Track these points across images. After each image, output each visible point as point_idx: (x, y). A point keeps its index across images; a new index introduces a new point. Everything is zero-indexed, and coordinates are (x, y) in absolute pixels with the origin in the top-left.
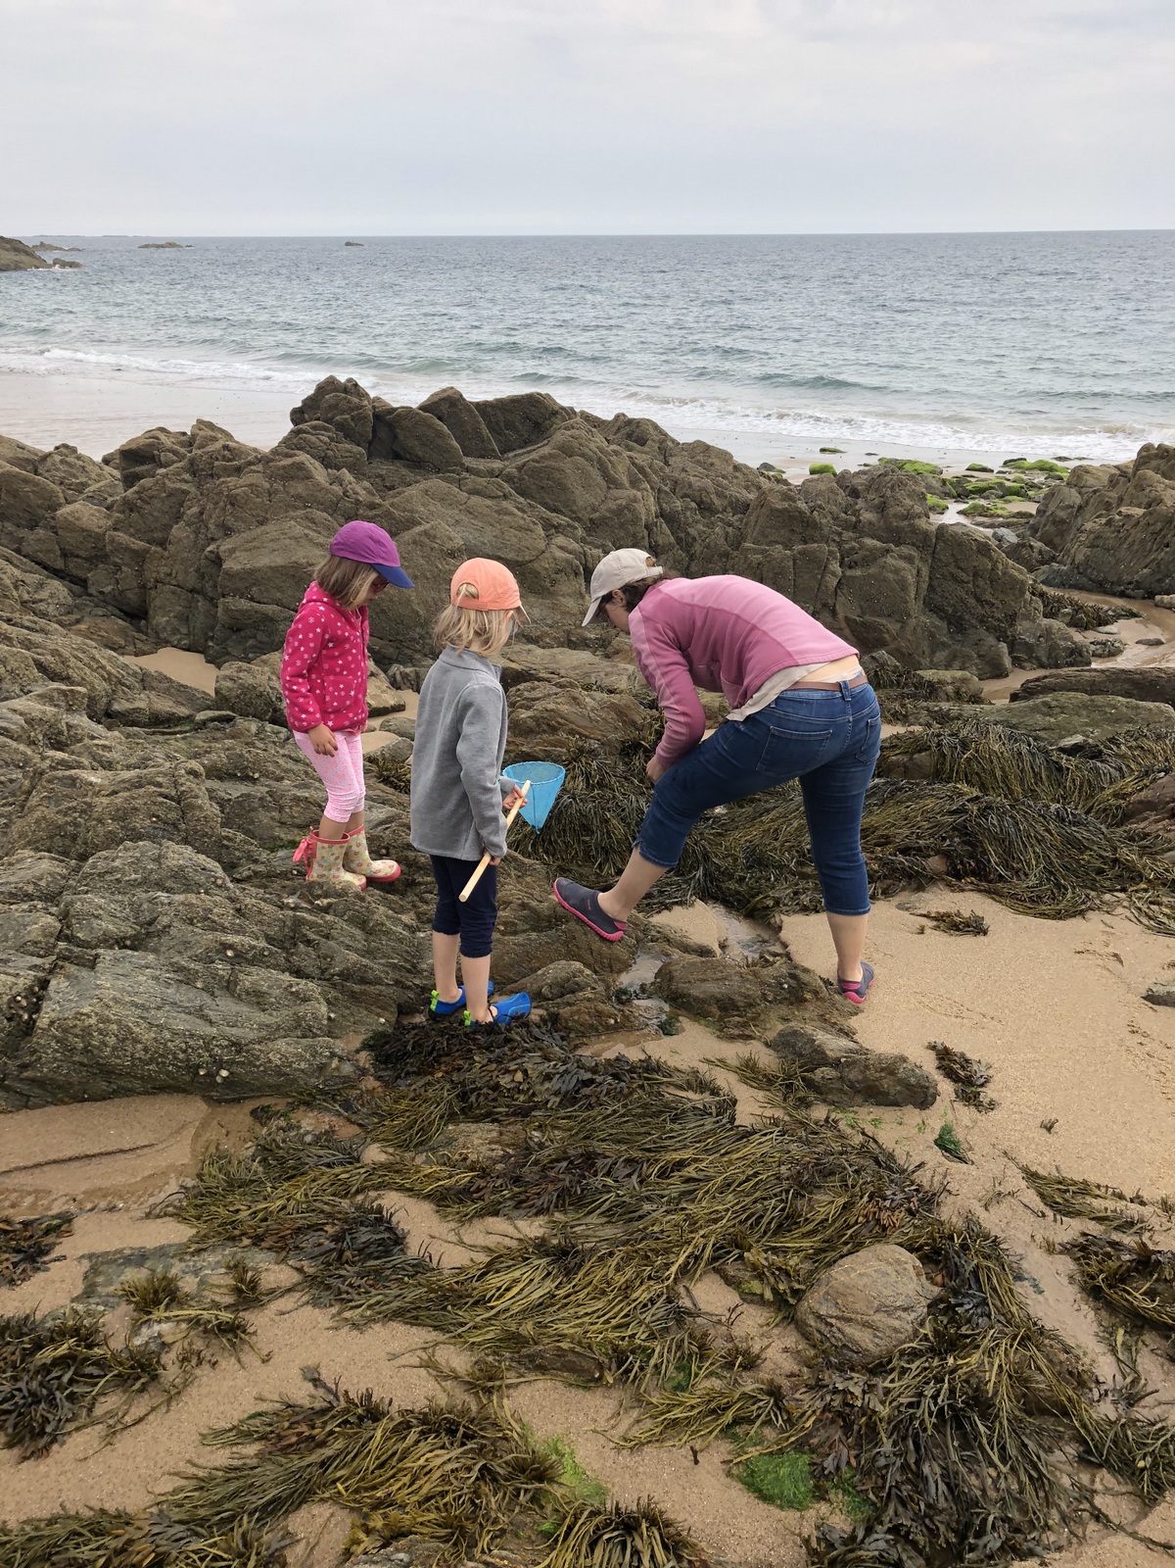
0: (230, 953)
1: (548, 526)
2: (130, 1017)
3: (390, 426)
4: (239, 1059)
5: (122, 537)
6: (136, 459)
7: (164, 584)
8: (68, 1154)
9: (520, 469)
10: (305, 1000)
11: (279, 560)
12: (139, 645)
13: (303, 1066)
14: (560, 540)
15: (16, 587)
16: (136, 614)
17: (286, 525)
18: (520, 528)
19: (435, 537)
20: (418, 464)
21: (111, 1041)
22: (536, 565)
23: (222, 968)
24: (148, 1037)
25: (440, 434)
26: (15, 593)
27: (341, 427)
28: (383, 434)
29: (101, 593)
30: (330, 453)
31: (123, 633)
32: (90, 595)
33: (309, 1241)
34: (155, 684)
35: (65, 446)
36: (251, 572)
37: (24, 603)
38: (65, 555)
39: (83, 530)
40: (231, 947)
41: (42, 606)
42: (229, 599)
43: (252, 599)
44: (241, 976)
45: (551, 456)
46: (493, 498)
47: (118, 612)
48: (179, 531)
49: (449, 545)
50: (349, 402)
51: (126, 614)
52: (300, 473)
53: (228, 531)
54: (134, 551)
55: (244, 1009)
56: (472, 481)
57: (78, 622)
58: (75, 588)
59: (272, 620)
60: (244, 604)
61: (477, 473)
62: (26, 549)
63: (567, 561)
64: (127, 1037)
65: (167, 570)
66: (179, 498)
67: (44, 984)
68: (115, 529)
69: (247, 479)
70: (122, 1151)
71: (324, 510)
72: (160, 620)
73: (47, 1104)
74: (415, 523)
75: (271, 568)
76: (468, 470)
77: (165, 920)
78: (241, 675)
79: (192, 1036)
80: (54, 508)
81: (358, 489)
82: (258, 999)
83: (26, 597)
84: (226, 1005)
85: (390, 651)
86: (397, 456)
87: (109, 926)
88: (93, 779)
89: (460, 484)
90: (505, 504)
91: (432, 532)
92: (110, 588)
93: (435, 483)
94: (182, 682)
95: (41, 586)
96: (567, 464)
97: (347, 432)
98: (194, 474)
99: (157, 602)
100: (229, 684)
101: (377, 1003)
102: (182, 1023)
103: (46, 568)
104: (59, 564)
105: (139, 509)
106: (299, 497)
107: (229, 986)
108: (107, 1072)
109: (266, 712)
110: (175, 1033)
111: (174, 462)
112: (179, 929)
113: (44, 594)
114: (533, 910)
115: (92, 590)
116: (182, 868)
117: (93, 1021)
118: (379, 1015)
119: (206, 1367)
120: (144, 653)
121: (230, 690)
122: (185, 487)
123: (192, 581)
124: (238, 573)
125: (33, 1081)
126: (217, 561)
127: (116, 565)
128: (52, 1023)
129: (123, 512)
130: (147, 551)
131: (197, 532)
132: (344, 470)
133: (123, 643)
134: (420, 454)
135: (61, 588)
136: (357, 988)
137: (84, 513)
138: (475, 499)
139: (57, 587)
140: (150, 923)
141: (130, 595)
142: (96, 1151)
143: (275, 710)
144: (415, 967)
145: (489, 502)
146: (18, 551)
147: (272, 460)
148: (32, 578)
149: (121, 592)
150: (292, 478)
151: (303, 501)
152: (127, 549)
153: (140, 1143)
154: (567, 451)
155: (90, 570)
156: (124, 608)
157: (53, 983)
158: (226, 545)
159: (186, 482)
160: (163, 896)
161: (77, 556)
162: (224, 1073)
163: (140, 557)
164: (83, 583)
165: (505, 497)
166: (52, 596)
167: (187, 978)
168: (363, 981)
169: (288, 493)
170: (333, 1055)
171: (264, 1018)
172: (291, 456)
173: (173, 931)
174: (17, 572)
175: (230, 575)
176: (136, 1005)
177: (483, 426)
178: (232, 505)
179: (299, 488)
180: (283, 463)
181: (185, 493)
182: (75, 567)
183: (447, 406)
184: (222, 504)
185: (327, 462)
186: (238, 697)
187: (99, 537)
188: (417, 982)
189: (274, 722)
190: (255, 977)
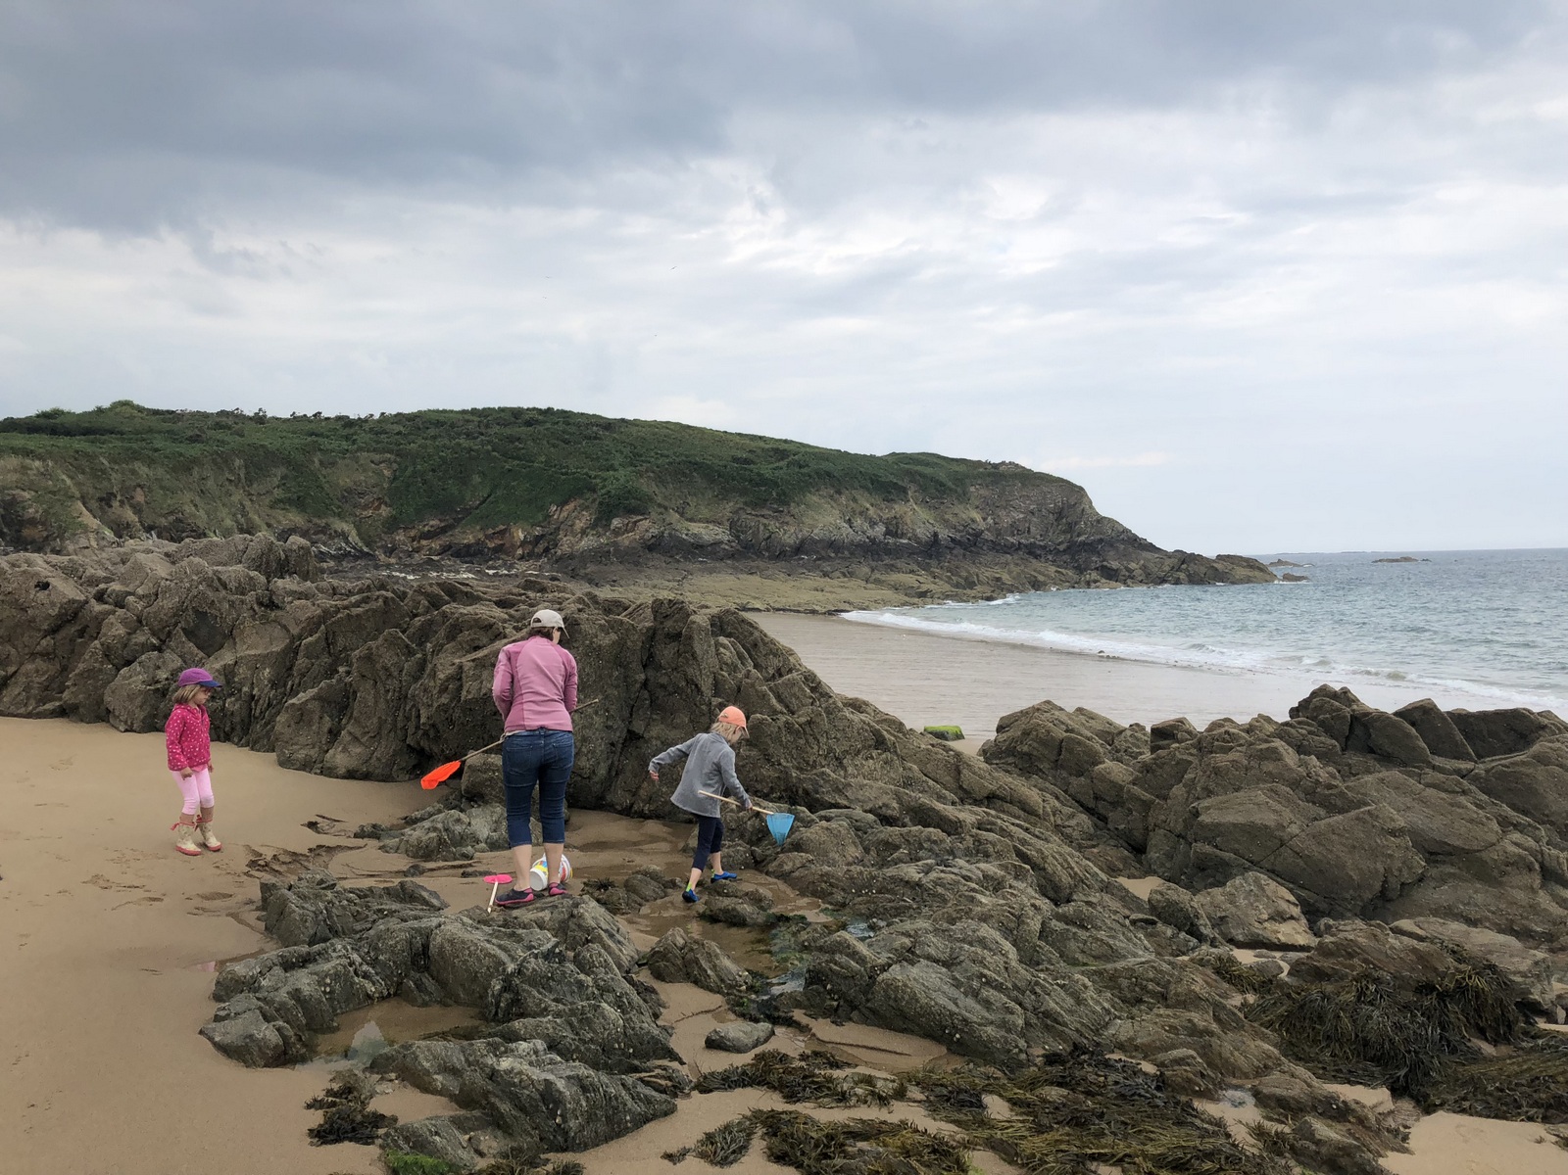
0: (984, 980)
1: (1505, 823)
2: (918, 988)
3: (1366, 726)
4: (966, 1030)
5: (1136, 790)
6: (1164, 734)
7: (1160, 828)
8: (871, 1045)
9: (1487, 771)
10: (1012, 1013)
11: (1240, 819)
12: (1133, 870)
13: (998, 1046)
14: (1516, 836)
15: (1054, 815)
16: (1139, 849)
17: (1253, 794)
18: (1471, 821)
19: (1377, 816)
20: (1387, 759)
21: (907, 997)
22: (1484, 855)
23: (975, 984)
24: (924, 1001)
25: (1408, 735)
26: (1052, 818)
27: (1322, 724)
28: (1359, 731)
29: (1117, 829)
30: (1305, 743)
31: (1124, 860)
32: (1109, 830)
33: (938, 1090)
34: (1115, 892)
35: (1137, 725)
36: (1219, 825)
37: (1057, 826)
38: (1097, 798)
39: (1111, 782)
40: (985, 976)
41: (1068, 831)
42: (1199, 844)
43: (1216, 847)
44: (982, 991)
45: (1523, 763)
46: (1450, 792)
47: (1125, 844)
48: (1178, 791)
49: (1393, 825)
50: (1332, 705)
51: (1134, 848)
52: (1273, 756)
53: (1209, 793)
54: (1144, 802)
55: (978, 1007)
56: (1431, 776)
57: (1094, 846)
58: (1099, 823)
59: (1228, 864)
60: (1208, 849)
61: (1441, 770)
62: (1071, 790)
63: (1519, 856)
64: (914, 998)
65: (1163, 817)
66: (1183, 766)
67: (890, 965)
68: (1134, 784)
69: (1232, 756)
70: (896, 1053)
71: (1289, 786)
72: (1153, 854)
73: (876, 1026)
74: (1366, 804)
75: (1234, 825)
76: (1434, 768)
77: (962, 958)
78: (1169, 892)
79: (944, 1008)
80: (1095, 763)
81: (1321, 772)
82: (987, 1004)
83: (1059, 822)
84: (970, 1002)
85: (1323, 906)
86: (1371, 751)
87: (932, 951)
88: (983, 900)
89: (1419, 778)
90: (1462, 799)
91: (1376, 813)
92: (1123, 826)
93: (1395, 774)
94: (1136, 894)
95: (1072, 816)
96: (1540, 773)
97: (1327, 729)
98: (1200, 750)
99: (1153, 842)
100: (1159, 897)
101: (1061, 1036)
102: (943, 1001)
103: (1082, 805)
104: (1091, 804)
105: (1154, 771)
106: (1269, 774)
107: (976, 994)
108: (904, 1016)
109: (1185, 924)
110: (936, 1004)
111: (1187, 740)
112: (967, 964)
113: (1073, 822)
114: (1194, 1025)
115: (1110, 826)
116: (984, 938)
117: (900, 984)
118: (1060, 1044)
119: (866, 1106)
120: (1135, 877)
121: (1159, 901)
122: (1190, 758)
123: (1179, 828)
124: (1207, 825)
125: (870, 1009)
126: (1196, 814)
127: (1130, 810)
128: (883, 981)
129: (1142, 772)
130: (1152, 802)
131: (1188, 792)
132: (1313, 757)
133: (1121, 867)
134: (1390, 750)
135: (1086, 820)
136: (1049, 1022)
137: (1114, 769)
138: (1430, 791)
139: (1084, 819)
140: (955, 959)
141: (1136, 833)
142: (884, 1048)
143: (1192, 924)
144: (1098, 1030)
145: (1443, 795)
146: (1066, 792)
147: (1254, 744)
148: (1067, 810)
149: (1130, 831)
150: (1267, 759)
151: (1271, 777)
152: (1138, 799)
153: (905, 1052)
154: (1542, 760)
155: (1111, 811)
156: (1132, 843)
157: (894, 966)
158: (1206, 803)
159: (1192, 755)
160: (966, 947)
161: (1104, 800)
162: (958, 1036)
163: (1147, 806)
164: (1104, 819)
165: (1464, 793)
166: (1078, 824)
167: (957, 984)
168: (1056, 1021)
169: (1261, 770)
170: (1017, 1046)
171: (987, 1015)
172: (1269, 742)
173: (964, 964)
174: (1057, 804)
175: (1202, 826)
176: (923, 985)
177: (1457, 732)
178: (1216, 774)
179: (1269, 766)
180: (1261, 747)
181: (1190, 763)
182: (1101, 807)
183: (1421, 715)
184: (1208, 773)
185: (1300, 749)
186: (1163, 908)
187: (1121, 788)
188: (1095, 1038)
189: (1190, 933)
190: (989, 993)
